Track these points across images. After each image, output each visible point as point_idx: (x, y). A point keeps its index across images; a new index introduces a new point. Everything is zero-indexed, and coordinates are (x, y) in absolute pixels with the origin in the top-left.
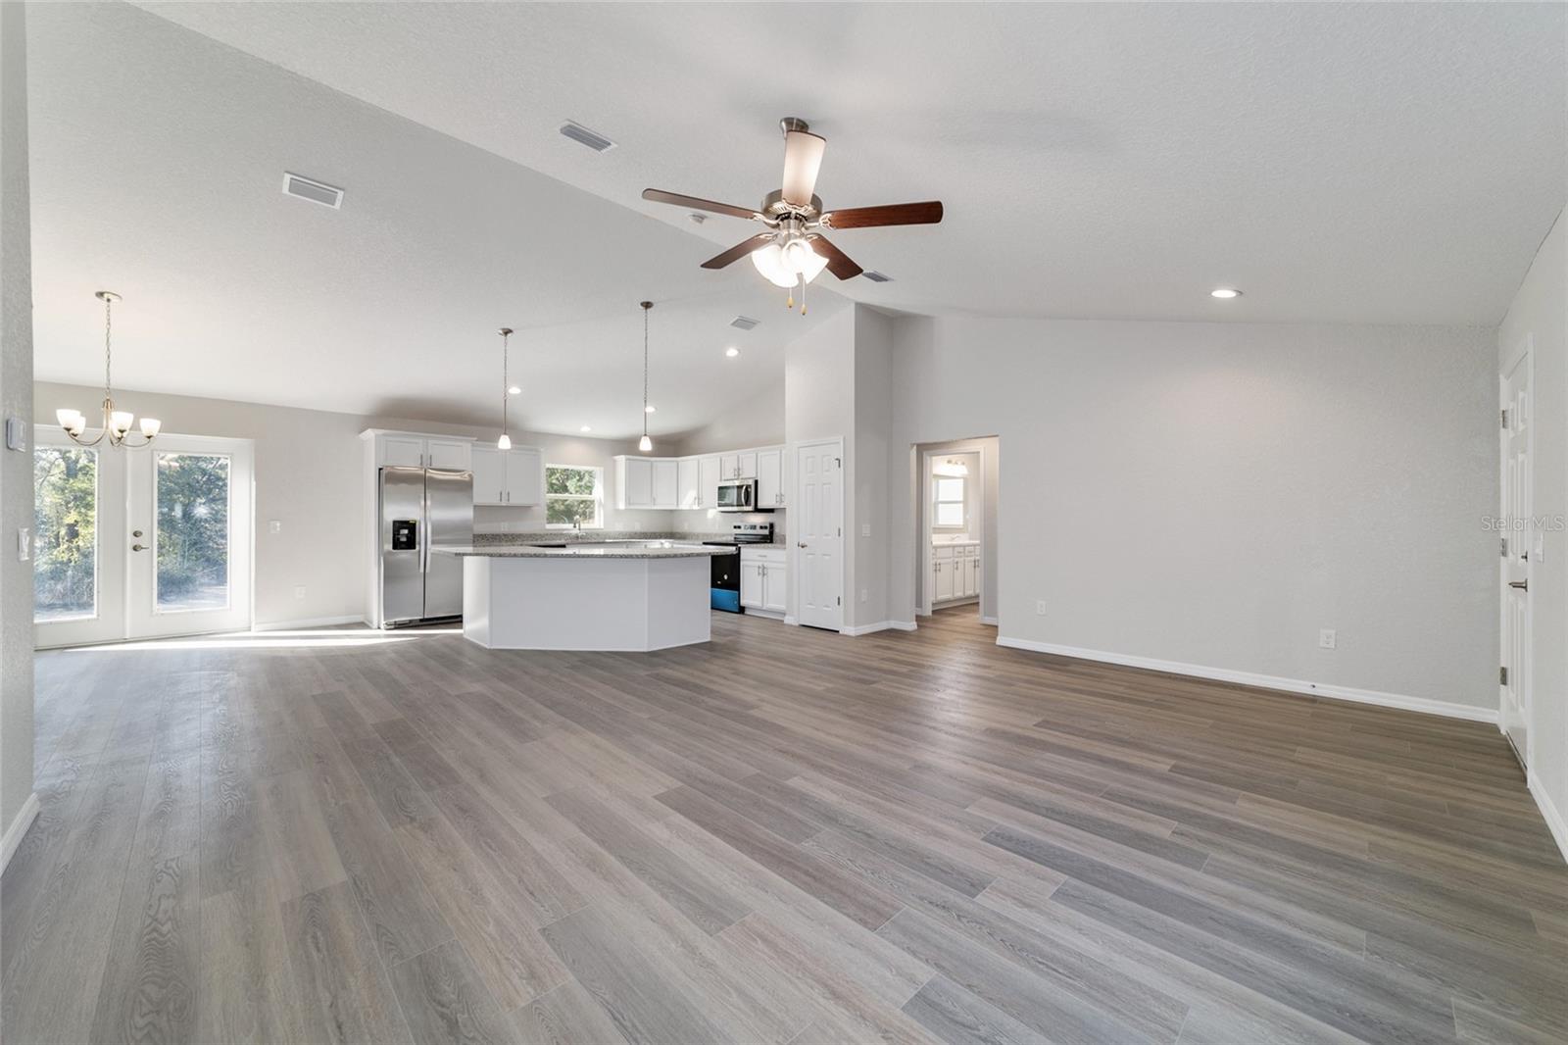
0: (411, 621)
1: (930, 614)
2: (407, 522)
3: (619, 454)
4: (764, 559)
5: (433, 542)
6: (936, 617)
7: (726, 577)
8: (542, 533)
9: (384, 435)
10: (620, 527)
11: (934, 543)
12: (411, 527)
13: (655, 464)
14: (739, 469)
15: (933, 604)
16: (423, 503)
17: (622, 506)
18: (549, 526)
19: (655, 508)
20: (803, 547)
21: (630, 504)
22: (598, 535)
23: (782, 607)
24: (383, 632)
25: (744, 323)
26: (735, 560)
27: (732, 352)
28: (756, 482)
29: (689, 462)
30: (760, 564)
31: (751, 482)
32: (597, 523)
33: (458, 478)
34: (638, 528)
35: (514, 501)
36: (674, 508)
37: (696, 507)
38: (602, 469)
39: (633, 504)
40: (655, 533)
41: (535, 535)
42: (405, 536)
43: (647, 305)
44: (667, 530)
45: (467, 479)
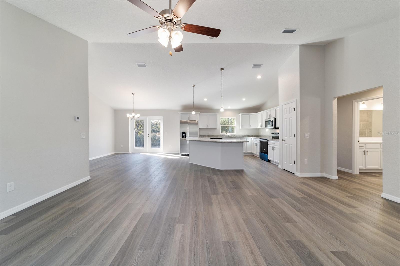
0: (186, 154)
1: (358, 173)
2: (185, 132)
3: (240, 113)
4: (274, 144)
5: (189, 137)
6: (361, 175)
7: (265, 150)
8: (219, 135)
9: (181, 113)
10: (241, 133)
11: (360, 142)
12: (185, 133)
13: (251, 115)
14: (271, 115)
15: (360, 169)
16: (187, 128)
17: (241, 128)
18: (221, 133)
19: (251, 128)
20: (284, 141)
21: (243, 127)
22: (235, 136)
23: (278, 161)
24: (180, 156)
25: (257, 66)
26: (267, 144)
27: (259, 77)
28: (275, 119)
29: (260, 113)
30: (273, 146)
31: (273, 119)
32: (235, 133)
33: (195, 122)
34: (247, 134)
35: (211, 127)
36: (257, 128)
37: (261, 128)
38: (236, 117)
39: (244, 127)
40: (253, 135)
41: (217, 135)
42: (184, 135)
43: (222, 69)
44: (257, 134)
45: (197, 122)
